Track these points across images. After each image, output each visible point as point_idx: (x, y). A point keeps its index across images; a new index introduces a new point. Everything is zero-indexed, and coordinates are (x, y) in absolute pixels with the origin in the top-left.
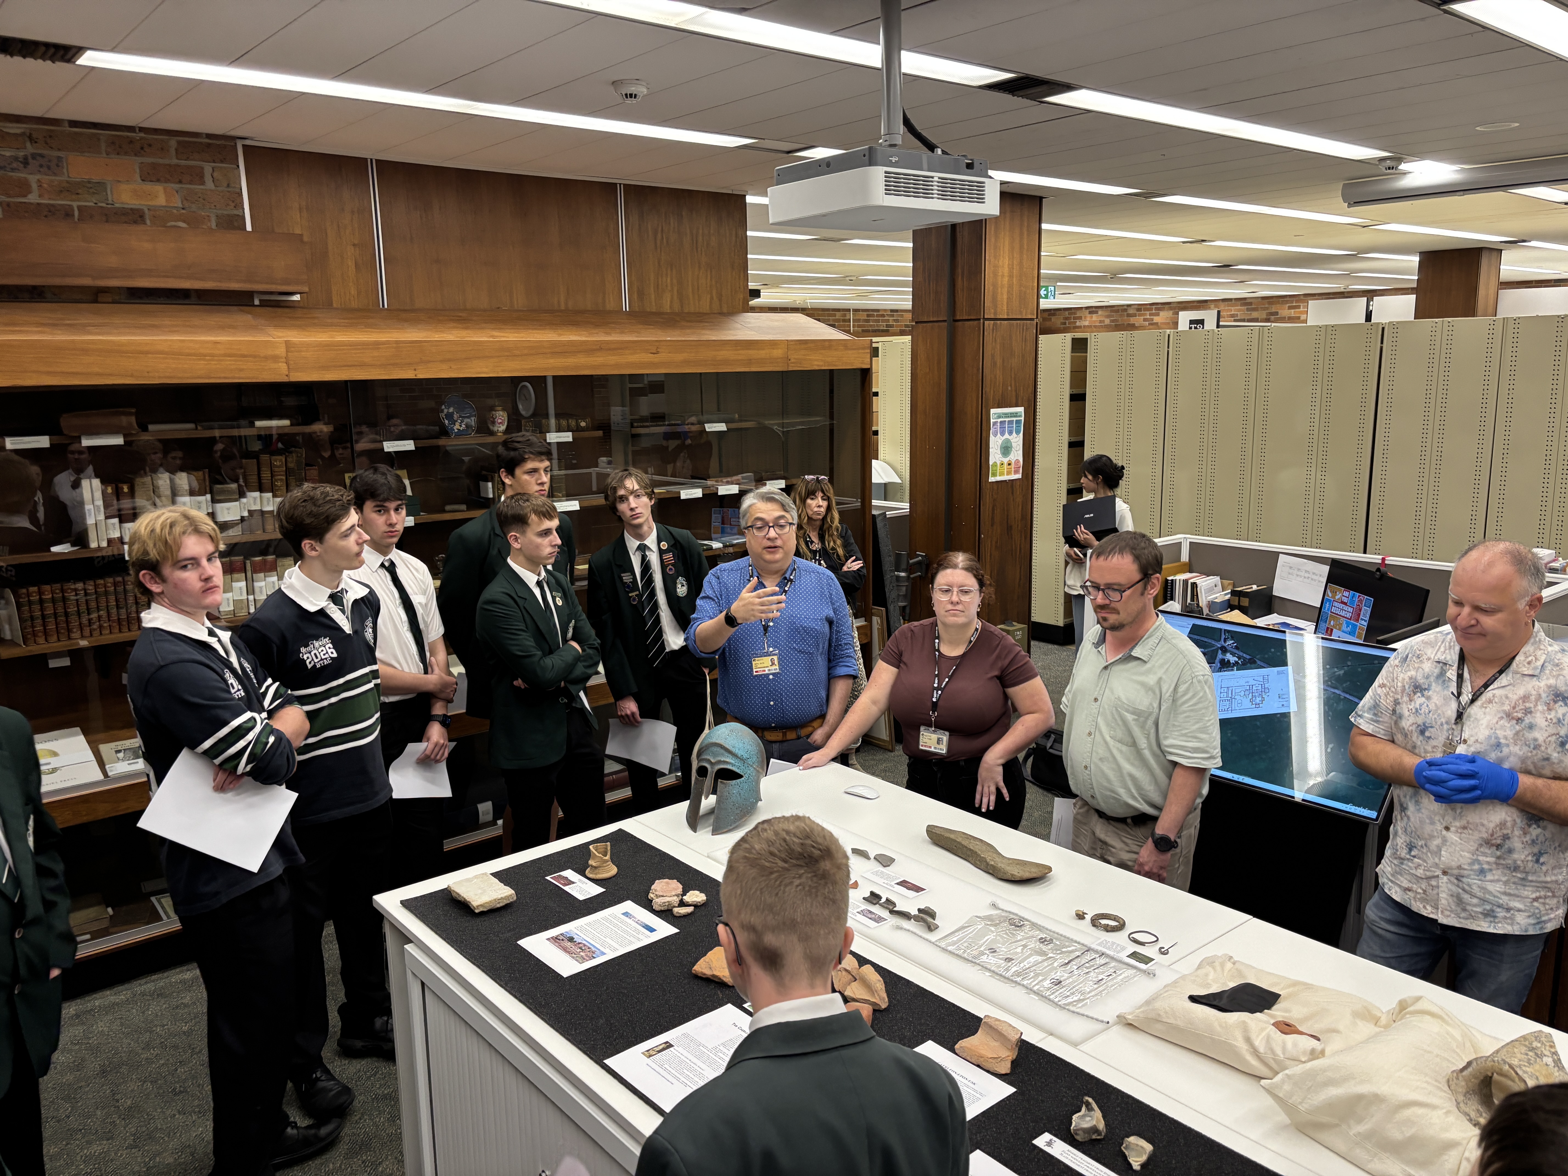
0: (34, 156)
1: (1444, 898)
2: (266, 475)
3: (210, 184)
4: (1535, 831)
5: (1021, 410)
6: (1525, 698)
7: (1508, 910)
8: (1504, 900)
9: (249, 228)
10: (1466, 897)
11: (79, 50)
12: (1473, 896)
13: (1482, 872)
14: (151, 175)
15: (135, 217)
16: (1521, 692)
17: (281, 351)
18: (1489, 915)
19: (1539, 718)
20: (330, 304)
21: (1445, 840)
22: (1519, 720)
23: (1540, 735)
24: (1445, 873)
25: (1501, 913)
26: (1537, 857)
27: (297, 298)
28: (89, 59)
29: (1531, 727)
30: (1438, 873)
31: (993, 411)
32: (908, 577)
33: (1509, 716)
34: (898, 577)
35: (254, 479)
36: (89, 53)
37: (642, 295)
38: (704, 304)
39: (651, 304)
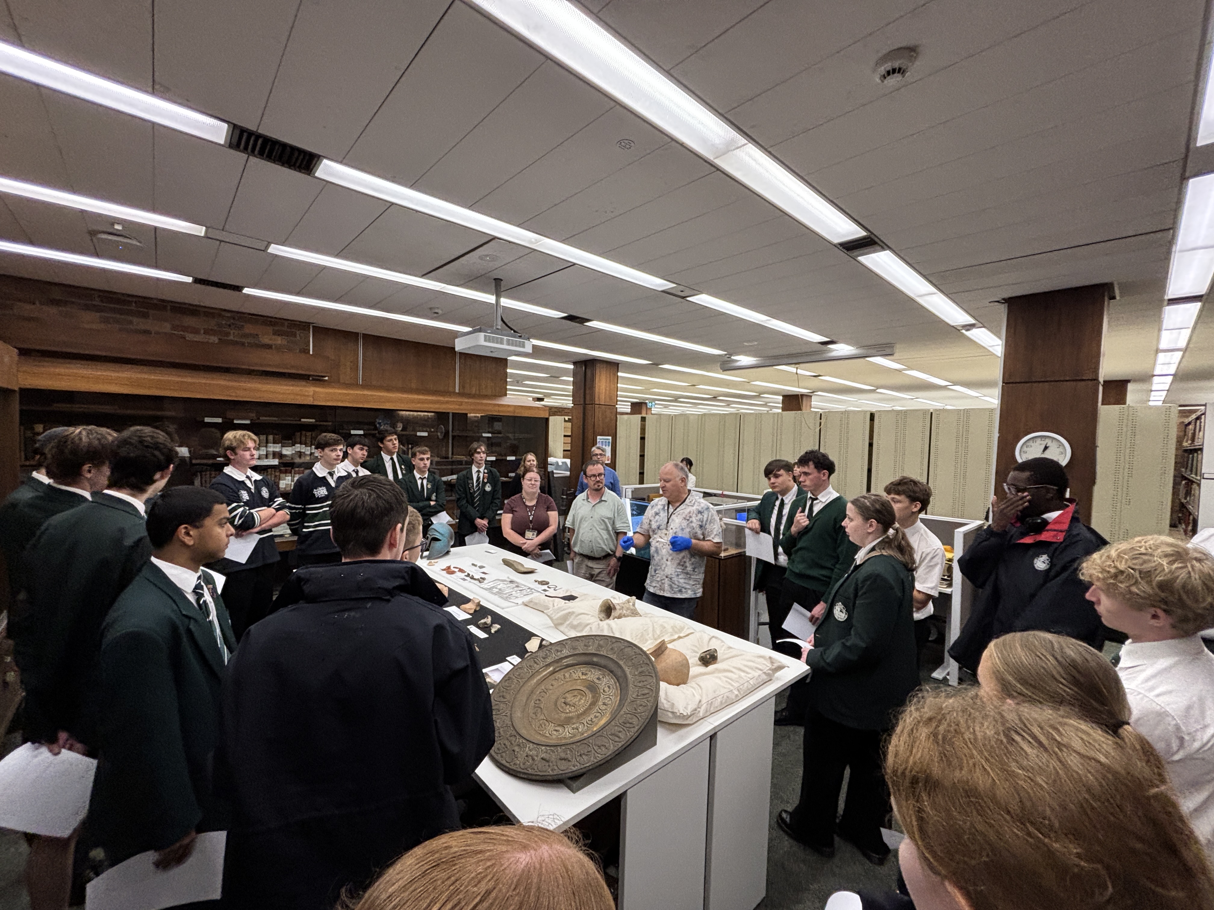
0: (233, 324)
1: (666, 587)
2: (303, 438)
3: (298, 338)
4: (693, 560)
5: (610, 438)
6: (690, 513)
7: (685, 589)
8: (684, 585)
9: (311, 353)
10: (673, 585)
11: (243, 288)
12: (675, 584)
13: (678, 575)
14: (275, 333)
15: (269, 347)
16: (688, 510)
17: (311, 393)
18: (680, 591)
19: (694, 519)
20: (339, 382)
21: (666, 565)
22: (688, 520)
23: (694, 525)
24: (667, 577)
25: (684, 590)
26: (694, 569)
27: (327, 378)
28: (246, 291)
29: (691, 522)
30: (664, 577)
31: (598, 437)
32: (567, 498)
33: (685, 519)
34: (562, 498)
35: (298, 440)
36: (246, 289)
37: (464, 387)
38: (489, 392)
39: (467, 391)
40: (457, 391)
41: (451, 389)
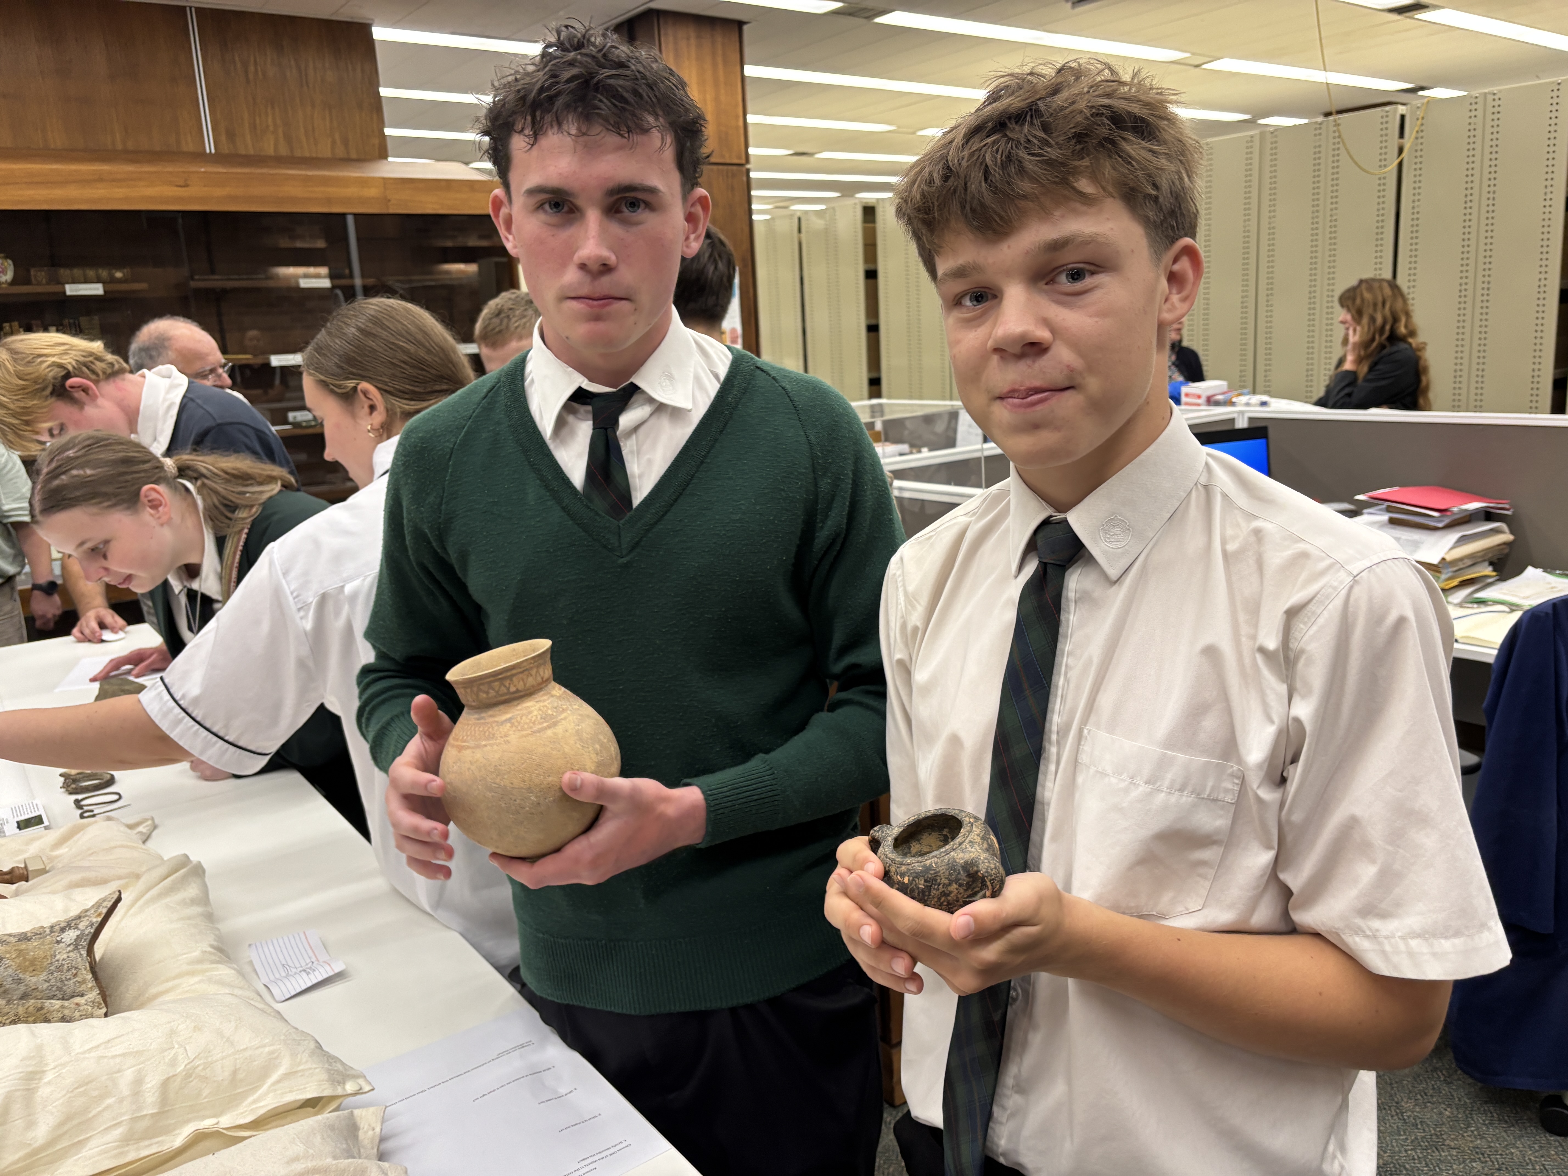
37: (231, 135)
38: (324, 150)
39: (247, 145)
40: (210, 147)
41: (189, 146)
